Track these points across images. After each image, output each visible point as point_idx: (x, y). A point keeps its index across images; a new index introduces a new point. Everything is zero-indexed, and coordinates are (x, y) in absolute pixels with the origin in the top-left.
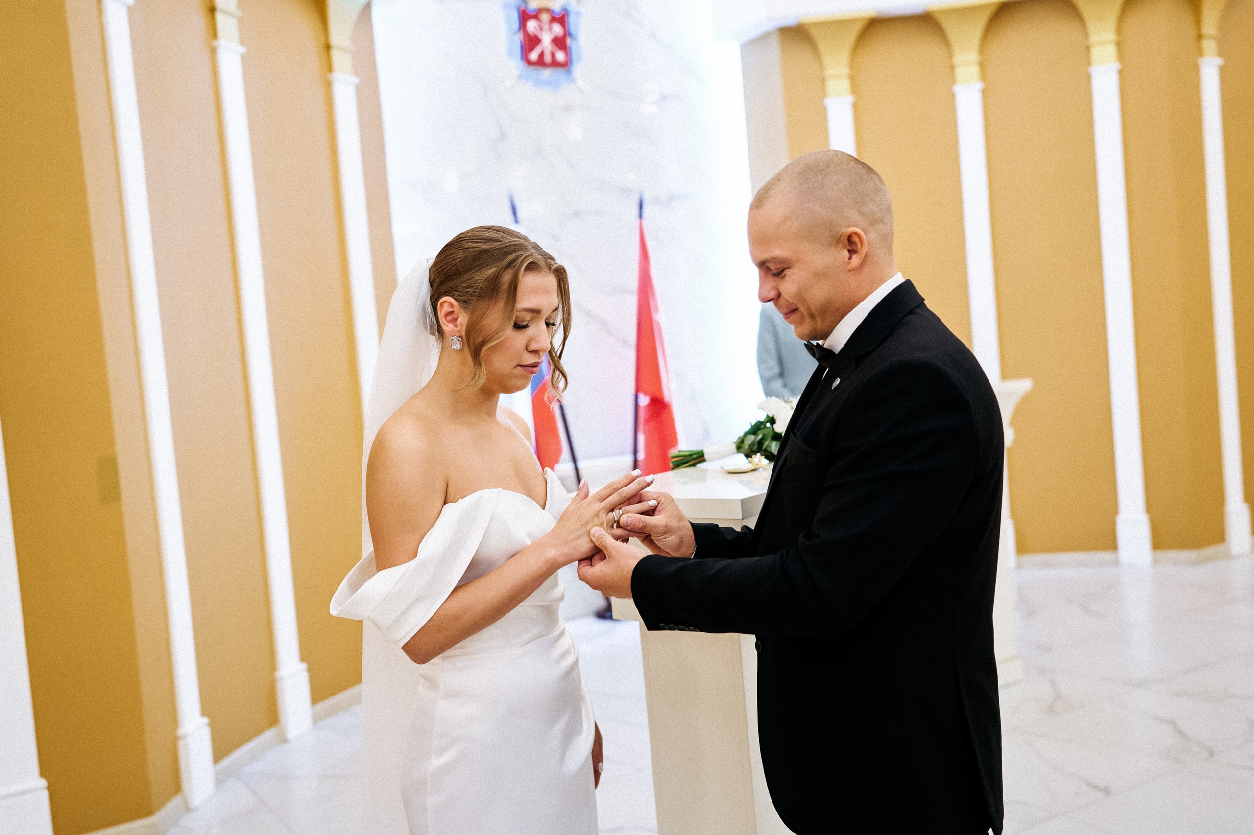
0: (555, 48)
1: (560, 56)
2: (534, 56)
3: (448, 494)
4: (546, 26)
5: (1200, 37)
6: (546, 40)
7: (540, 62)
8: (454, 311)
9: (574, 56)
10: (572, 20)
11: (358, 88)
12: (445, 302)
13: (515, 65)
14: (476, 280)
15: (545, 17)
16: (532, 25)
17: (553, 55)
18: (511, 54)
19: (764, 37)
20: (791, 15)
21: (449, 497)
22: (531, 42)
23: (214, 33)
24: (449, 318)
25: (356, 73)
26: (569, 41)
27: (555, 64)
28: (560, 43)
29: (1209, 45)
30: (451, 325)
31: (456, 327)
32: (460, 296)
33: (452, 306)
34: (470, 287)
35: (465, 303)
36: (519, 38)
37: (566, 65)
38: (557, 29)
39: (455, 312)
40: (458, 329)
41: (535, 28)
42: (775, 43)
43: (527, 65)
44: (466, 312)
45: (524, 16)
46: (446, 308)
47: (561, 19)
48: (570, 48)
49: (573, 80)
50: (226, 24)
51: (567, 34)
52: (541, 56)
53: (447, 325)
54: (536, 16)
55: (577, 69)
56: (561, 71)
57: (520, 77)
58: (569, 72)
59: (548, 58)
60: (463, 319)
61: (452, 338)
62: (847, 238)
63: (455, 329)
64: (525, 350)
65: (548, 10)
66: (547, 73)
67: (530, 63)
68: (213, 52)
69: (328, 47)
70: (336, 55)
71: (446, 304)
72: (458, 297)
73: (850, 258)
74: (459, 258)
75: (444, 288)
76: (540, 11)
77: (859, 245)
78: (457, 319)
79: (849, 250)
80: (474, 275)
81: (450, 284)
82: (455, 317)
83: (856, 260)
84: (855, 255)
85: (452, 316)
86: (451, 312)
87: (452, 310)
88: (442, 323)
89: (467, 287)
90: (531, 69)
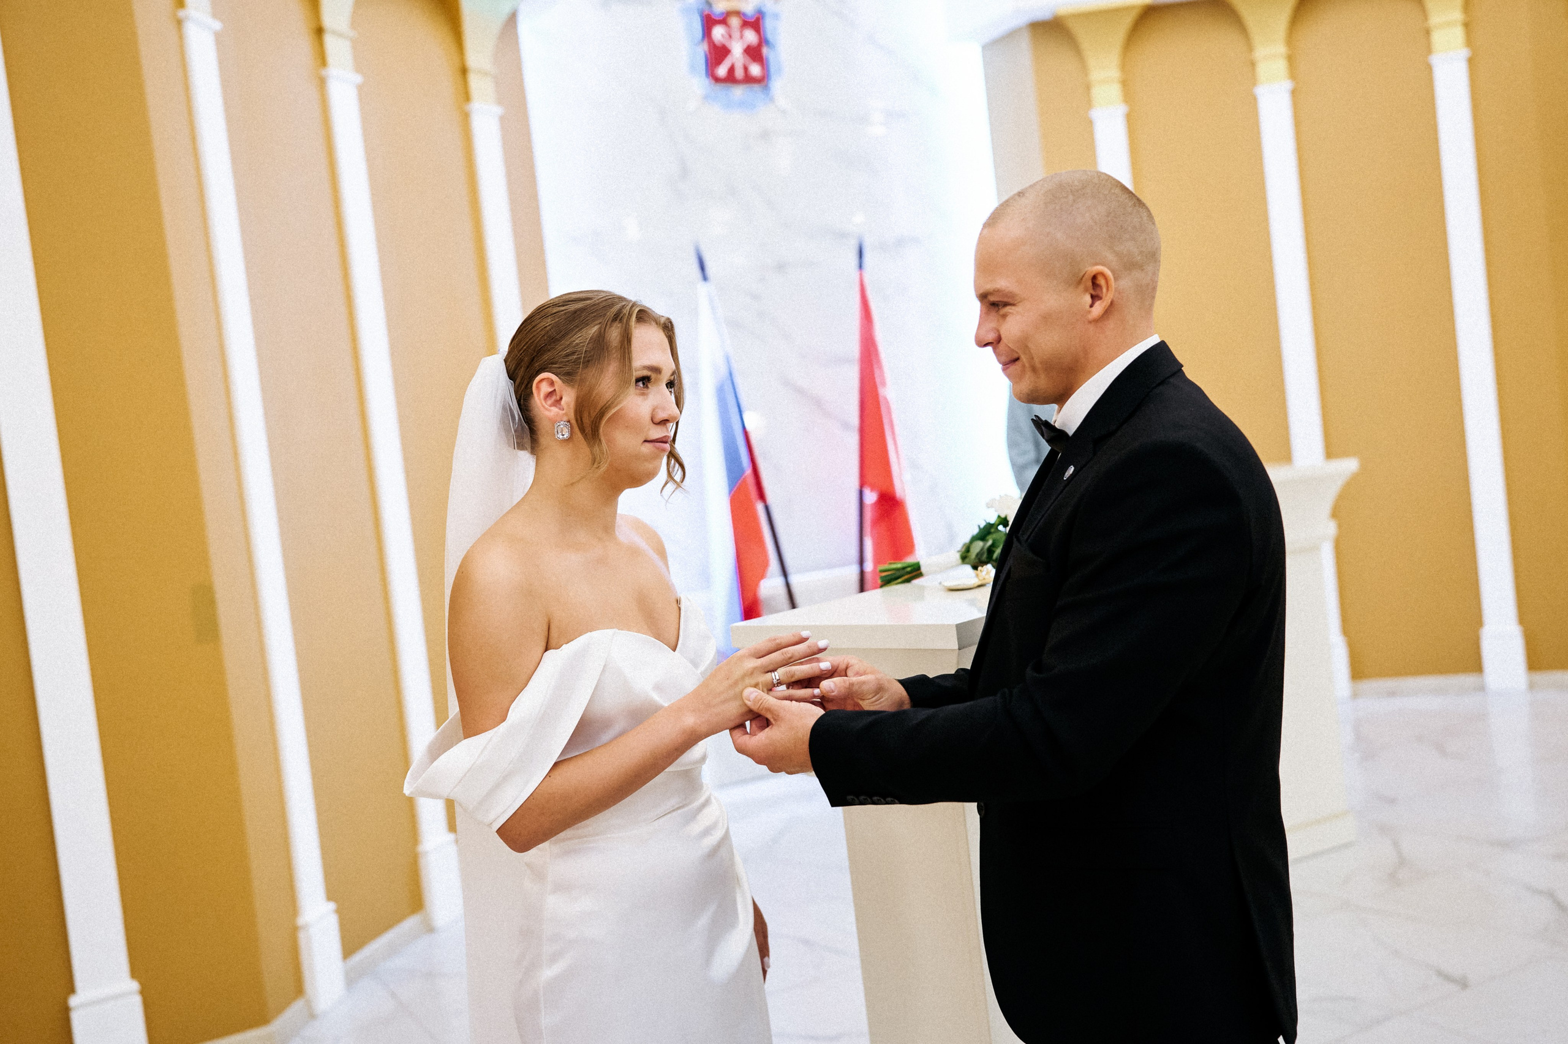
0: (748, 59)
1: (755, 70)
2: (722, 71)
3: (550, 639)
4: (736, 34)
6: (737, 50)
7: (731, 78)
8: (555, 390)
10: (768, 25)
11: (502, 119)
12: (542, 379)
13: (700, 83)
14: (577, 344)
15: (735, 22)
16: (718, 32)
17: (746, 69)
19: (1012, 34)
20: (1044, 6)
21: (552, 642)
22: (718, 53)
23: (321, 59)
24: (550, 400)
25: (499, 102)
26: (765, 51)
27: (749, 79)
28: (754, 53)
31: (563, 410)
33: (552, 383)
36: (703, 49)
37: (762, 81)
38: (751, 37)
39: (558, 390)
40: (564, 412)
41: (723, 36)
42: (1025, 42)
43: (713, 82)
44: (572, 388)
45: (709, 22)
46: (545, 388)
47: (755, 23)
48: (767, 59)
49: (772, 100)
50: (337, 48)
51: (763, 41)
52: (731, 70)
53: (550, 410)
54: (723, 21)
55: (777, 84)
56: (756, 87)
57: (706, 97)
59: (739, 73)
60: (569, 397)
61: (558, 424)
62: (1091, 278)
63: (561, 412)
64: (651, 423)
65: (738, 13)
67: (717, 80)
68: (322, 83)
69: (464, 71)
70: (474, 81)
71: (544, 383)
72: (559, 370)
73: (1091, 306)
74: (549, 325)
75: (537, 365)
76: (729, 14)
77: (1104, 290)
78: (561, 398)
79: (1092, 297)
80: (573, 339)
81: (546, 357)
82: (558, 398)
83: (1099, 308)
84: (1098, 304)
85: (554, 398)
86: (553, 391)
87: (551, 390)
88: (542, 409)
89: (567, 355)
90: (719, 87)
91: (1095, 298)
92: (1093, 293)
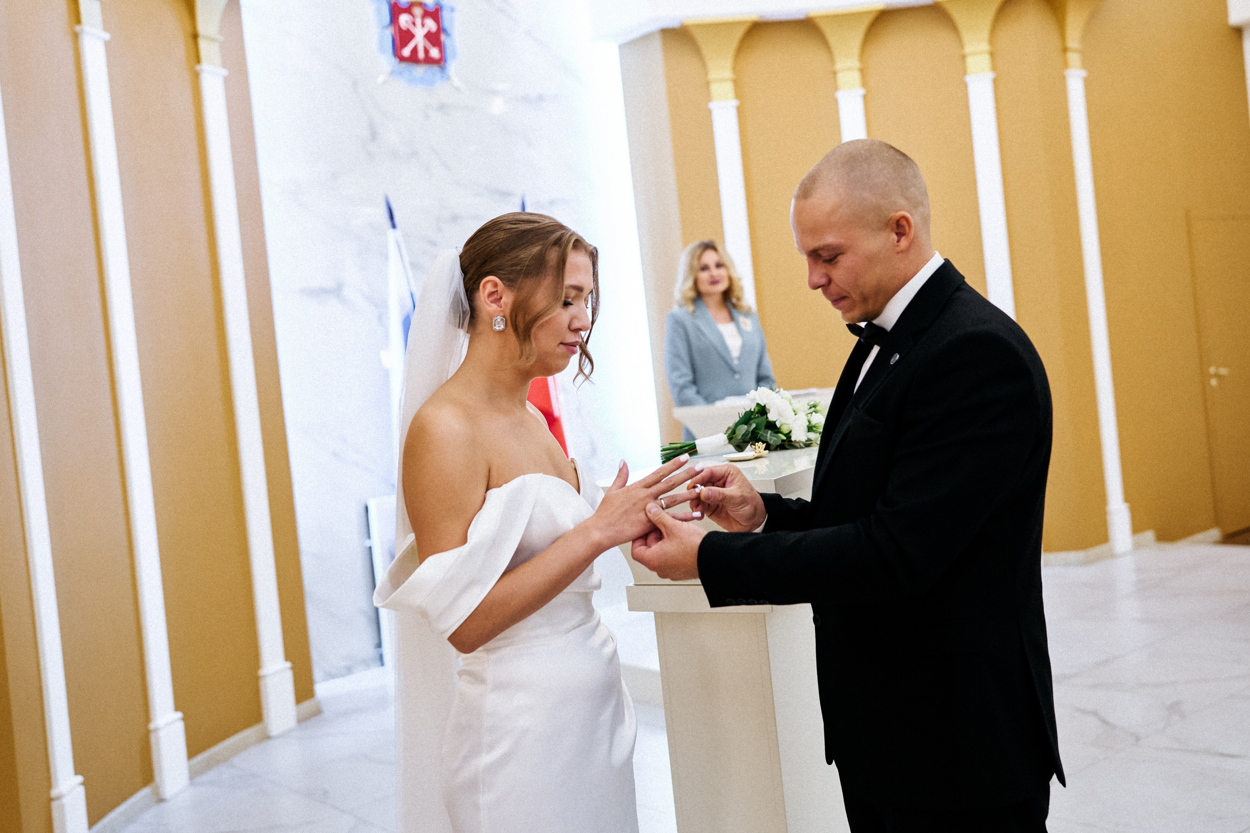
0: (429, 45)
1: (434, 53)
2: (406, 52)
3: (491, 479)
4: (418, 21)
5: (1065, 50)
6: (419, 34)
7: (413, 58)
8: (497, 291)
9: (449, 51)
10: (445, 15)
11: (226, 80)
12: (488, 281)
13: (387, 61)
14: (522, 258)
15: (418, 11)
16: (404, 19)
17: (426, 51)
18: (382, 49)
19: (646, 38)
20: (673, 17)
21: (494, 481)
22: (403, 37)
23: (77, 17)
24: (492, 298)
25: (224, 65)
26: (443, 37)
27: (428, 60)
28: (434, 38)
29: (1074, 58)
30: (494, 306)
31: (501, 307)
32: (505, 274)
33: (496, 285)
34: (517, 265)
35: (510, 282)
36: (389, 33)
37: (440, 62)
38: (431, 25)
39: (499, 291)
40: (501, 309)
41: (407, 22)
42: (657, 44)
43: (398, 60)
44: (512, 291)
45: (395, 11)
46: (489, 288)
47: (435, 14)
48: (444, 45)
49: (448, 78)
50: (90, 8)
51: (440, 30)
52: (415, 51)
53: (491, 306)
54: (408, 10)
55: (452, 66)
56: (435, 68)
57: (392, 72)
58: (443, 69)
59: (421, 55)
60: (508, 298)
61: (496, 318)
62: (896, 221)
63: (499, 309)
64: (568, 330)
65: (421, 4)
66: (420, 70)
67: (402, 59)
68: (76, 37)
69: (195, 36)
70: (203, 44)
71: (489, 283)
72: (503, 276)
73: (898, 241)
74: (502, 238)
75: (487, 268)
76: (412, 5)
77: (907, 228)
78: (501, 298)
79: (897, 234)
80: (519, 253)
81: (494, 264)
82: (498, 297)
83: (904, 243)
84: (903, 238)
85: (495, 296)
86: (494, 292)
87: (495, 290)
88: (485, 304)
89: (512, 265)
90: (404, 65)
91: (900, 234)
92: (898, 231)
